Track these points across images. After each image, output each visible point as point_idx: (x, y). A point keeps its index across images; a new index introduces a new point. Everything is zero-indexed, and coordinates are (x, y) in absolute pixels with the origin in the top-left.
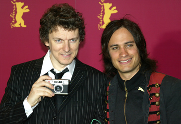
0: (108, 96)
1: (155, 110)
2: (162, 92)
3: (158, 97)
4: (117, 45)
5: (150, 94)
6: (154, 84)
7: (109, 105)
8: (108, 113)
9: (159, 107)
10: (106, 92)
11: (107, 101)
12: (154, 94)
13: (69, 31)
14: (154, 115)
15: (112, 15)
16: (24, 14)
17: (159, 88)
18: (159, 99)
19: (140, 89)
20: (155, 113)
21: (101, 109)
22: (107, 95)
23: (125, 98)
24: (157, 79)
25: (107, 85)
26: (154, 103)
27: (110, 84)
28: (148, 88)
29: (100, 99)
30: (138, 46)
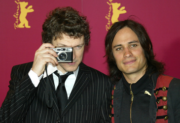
0: (113, 101)
1: (162, 114)
2: (169, 95)
3: (165, 101)
4: (120, 45)
5: (157, 98)
6: (161, 87)
7: (114, 109)
8: (113, 118)
9: (166, 111)
10: (111, 95)
11: (112, 106)
12: (161, 98)
13: (75, 38)
14: (161, 120)
15: (121, 15)
16: (28, 14)
17: (167, 91)
18: (166, 102)
19: (147, 92)
20: (163, 117)
21: (106, 113)
22: (111, 99)
23: (131, 102)
24: (164, 82)
25: (112, 89)
26: (161, 107)
27: (115, 88)
28: (155, 92)
29: (105, 103)
30: (143, 46)
